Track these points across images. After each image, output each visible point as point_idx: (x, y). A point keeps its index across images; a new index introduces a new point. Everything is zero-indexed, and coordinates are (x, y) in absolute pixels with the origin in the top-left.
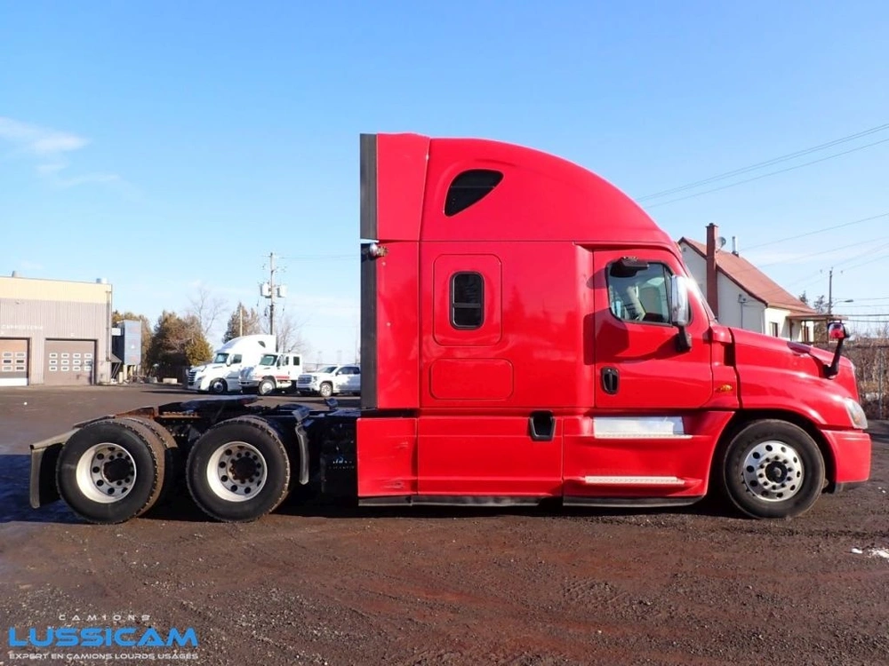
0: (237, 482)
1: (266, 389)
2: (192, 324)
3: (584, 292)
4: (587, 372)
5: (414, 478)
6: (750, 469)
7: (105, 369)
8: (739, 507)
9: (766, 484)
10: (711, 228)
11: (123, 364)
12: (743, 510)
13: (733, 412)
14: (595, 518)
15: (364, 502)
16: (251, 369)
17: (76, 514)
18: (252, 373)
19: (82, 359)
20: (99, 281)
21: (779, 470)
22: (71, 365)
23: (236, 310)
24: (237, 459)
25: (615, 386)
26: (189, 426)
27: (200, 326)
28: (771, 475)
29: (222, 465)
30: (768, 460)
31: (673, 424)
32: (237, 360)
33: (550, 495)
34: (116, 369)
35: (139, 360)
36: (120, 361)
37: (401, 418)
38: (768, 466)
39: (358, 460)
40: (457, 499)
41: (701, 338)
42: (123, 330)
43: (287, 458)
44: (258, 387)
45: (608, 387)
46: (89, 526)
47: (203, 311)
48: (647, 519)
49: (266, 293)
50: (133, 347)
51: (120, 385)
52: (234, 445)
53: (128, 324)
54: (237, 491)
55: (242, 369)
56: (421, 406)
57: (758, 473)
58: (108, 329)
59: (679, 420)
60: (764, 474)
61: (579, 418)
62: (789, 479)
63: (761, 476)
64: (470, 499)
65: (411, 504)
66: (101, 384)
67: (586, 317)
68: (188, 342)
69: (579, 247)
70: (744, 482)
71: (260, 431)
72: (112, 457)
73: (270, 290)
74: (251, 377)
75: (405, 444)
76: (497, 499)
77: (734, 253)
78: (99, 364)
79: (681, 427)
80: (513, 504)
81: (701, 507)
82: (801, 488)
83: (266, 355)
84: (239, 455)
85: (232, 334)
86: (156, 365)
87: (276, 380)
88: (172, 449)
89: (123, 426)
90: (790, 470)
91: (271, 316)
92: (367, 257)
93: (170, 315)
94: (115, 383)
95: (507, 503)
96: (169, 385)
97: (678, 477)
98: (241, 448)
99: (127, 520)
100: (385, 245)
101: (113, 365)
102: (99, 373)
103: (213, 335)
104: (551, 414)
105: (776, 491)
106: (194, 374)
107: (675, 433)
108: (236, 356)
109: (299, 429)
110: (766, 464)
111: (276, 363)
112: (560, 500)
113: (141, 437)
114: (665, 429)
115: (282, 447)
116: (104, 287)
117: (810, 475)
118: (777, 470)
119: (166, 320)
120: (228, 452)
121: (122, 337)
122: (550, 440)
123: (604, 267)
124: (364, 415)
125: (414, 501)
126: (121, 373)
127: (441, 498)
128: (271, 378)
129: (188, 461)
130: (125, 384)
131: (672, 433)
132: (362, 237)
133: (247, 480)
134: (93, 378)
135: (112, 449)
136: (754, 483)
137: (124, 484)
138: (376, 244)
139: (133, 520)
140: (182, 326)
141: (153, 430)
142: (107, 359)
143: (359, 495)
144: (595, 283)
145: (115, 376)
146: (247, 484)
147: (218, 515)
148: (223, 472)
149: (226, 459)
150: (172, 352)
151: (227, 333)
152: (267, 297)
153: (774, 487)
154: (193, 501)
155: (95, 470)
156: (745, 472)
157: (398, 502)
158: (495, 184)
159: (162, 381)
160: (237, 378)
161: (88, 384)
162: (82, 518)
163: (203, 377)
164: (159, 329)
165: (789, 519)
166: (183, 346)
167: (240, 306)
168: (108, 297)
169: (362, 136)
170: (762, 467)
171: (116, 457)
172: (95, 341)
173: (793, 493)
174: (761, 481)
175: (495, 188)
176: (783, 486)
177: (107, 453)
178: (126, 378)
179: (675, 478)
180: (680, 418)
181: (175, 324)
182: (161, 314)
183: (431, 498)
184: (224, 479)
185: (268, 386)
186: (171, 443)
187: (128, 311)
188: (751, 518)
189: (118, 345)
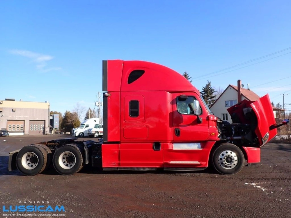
0: (68, 163)
1: (96, 135)
2: (75, 114)
3: (169, 106)
4: (170, 130)
5: (119, 162)
6: (221, 159)
7: (48, 129)
8: (218, 171)
9: (226, 163)
10: (239, 81)
11: (53, 128)
12: (219, 172)
13: (215, 142)
14: (173, 174)
15: (105, 169)
16: (91, 129)
17: (21, 173)
18: (92, 131)
19: (41, 126)
20: (46, 102)
21: (230, 159)
22: (37, 129)
23: (88, 110)
24: (68, 156)
25: (179, 134)
26: (56, 147)
27: (77, 115)
28: (227, 161)
29: (64, 158)
30: (226, 156)
31: (197, 145)
32: (87, 126)
33: (160, 167)
34: (51, 130)
35: (58, 127)
36: (52, 127)
37: (115, 144)
38: (226, 158)
39: (102, 156)
40: (131, 168)
41: (205, 119)
42: (53, 117)
43: (82, 156)
44: (93, 135)
45: (177, 134)
46: (25, 176)
47: (78, 111)
48: (189, 174)
49: (97, 105)
50: (56, 122)
51: (52, 135)
52: (67, 152)
53: (55, 115)
54: (68, 166)
55: (89, 129)
56: (121, 140)
57: (223, 160)
58: (48, 117)
59: (199, 144)
60: (225, 160)
61: (169, 144)
62: (233, 162)
63: (224, 161)
64: (136, 168)
65: (118, 170)
66: (46, 134)
67: (170, 113)
68: (74, 121)
69: (168, 92)
70: (219, 163)
71: (74, 148)
72: (32, 156)
73: (98, 104)
74: (91, 132)
75: (116, 152)
76: (144, 168)
77: (248, 89)
78: (46, 128)
79: (200, 146)
80: (149, 170)
81: (206, 171)
82: (237, 165)
83: (96, 125)
84: (69, 155)
85: (87, 117)
86: (64, 128)
87: (99, 132)
88: (50, 154)
89: (35, 147)
90: (233, 159)
91: (99, 112)
92: (105, 97)
93: (68, 112)
94: (51, 134)
95: (147, 170)
96: (68, 135)
97: (199, 162)
98: (69, 153)
99: (36, 175)
100: (110, 93)
101: (50, 128)
102: (46, 131)
103: (81, 118)
104: (160, 143)
105: (229, 166)
106: (74, 131)
107: (198, 148)
108: (87, 125)
109: (85, 148)
110: (226, 157)
111: (99, 127)
112: (163, 169)
113: (40, 150)
114: (195, 147)
115: (80, 153)
116: (48, 104)
117: (240, 161)
118: (229, 159)
119: (67, 114)
120: (65, 154)
121: (53, 119)
122: (159, 150)
123: (175, 98)
124: (104, 143)
125: (119, 169)
126: (53, 131)
127: (127, 168)
128: (98, 132)
129: (53, 157)
130: (54, 134)
131: (197, 148)
132: (103, 91)
133: (71, 163)
134: (44, 133)
135: (32, 154)
136: (222, 163)
137: (36, 164)
138: (107, 93)
139: (38, 175)
140: (72, 115)
141: (44, 148)
142: (48, 127)
143: (103, 167)
144: (173, 103)
145: (51, 132)
146: (71, 164)
147: (62, 173)
148: (64, 161)
149: (65, 157)
150: (68, 124)
151: (85, 118)
152: (97, 106)
153: (228, 164)
154: (54, 169)
155: (28, 160)
156: (220, 160)
157: (114, 169)
158: (143, 74)
159: (65, 133)
160: (87, 132)
161: (43, 134)
162: (23, 174)
163: (77, 132)
164: (65, 116)
165: (233, 174)
166: (72, 122)
167: (89, 109)
168: (49, 107)
169: (103, 61)
170: (224, 158)
171: (34, 156)
172: (45, 121)
173: (234, 166)
174: (224, 163)
175: (142, 75)
176: (231, 164)
177: (31, 155)
178: (54, 132)
179: (198, 162)
180: (200, 143)
181: (70, 115)
182: (66, 112)
183: (124, 168)
184: (64, 162)
185: (97, 134)
186: (50, 152)
187: (55, 111)
188: (222, 174)
189: (52, 122)
